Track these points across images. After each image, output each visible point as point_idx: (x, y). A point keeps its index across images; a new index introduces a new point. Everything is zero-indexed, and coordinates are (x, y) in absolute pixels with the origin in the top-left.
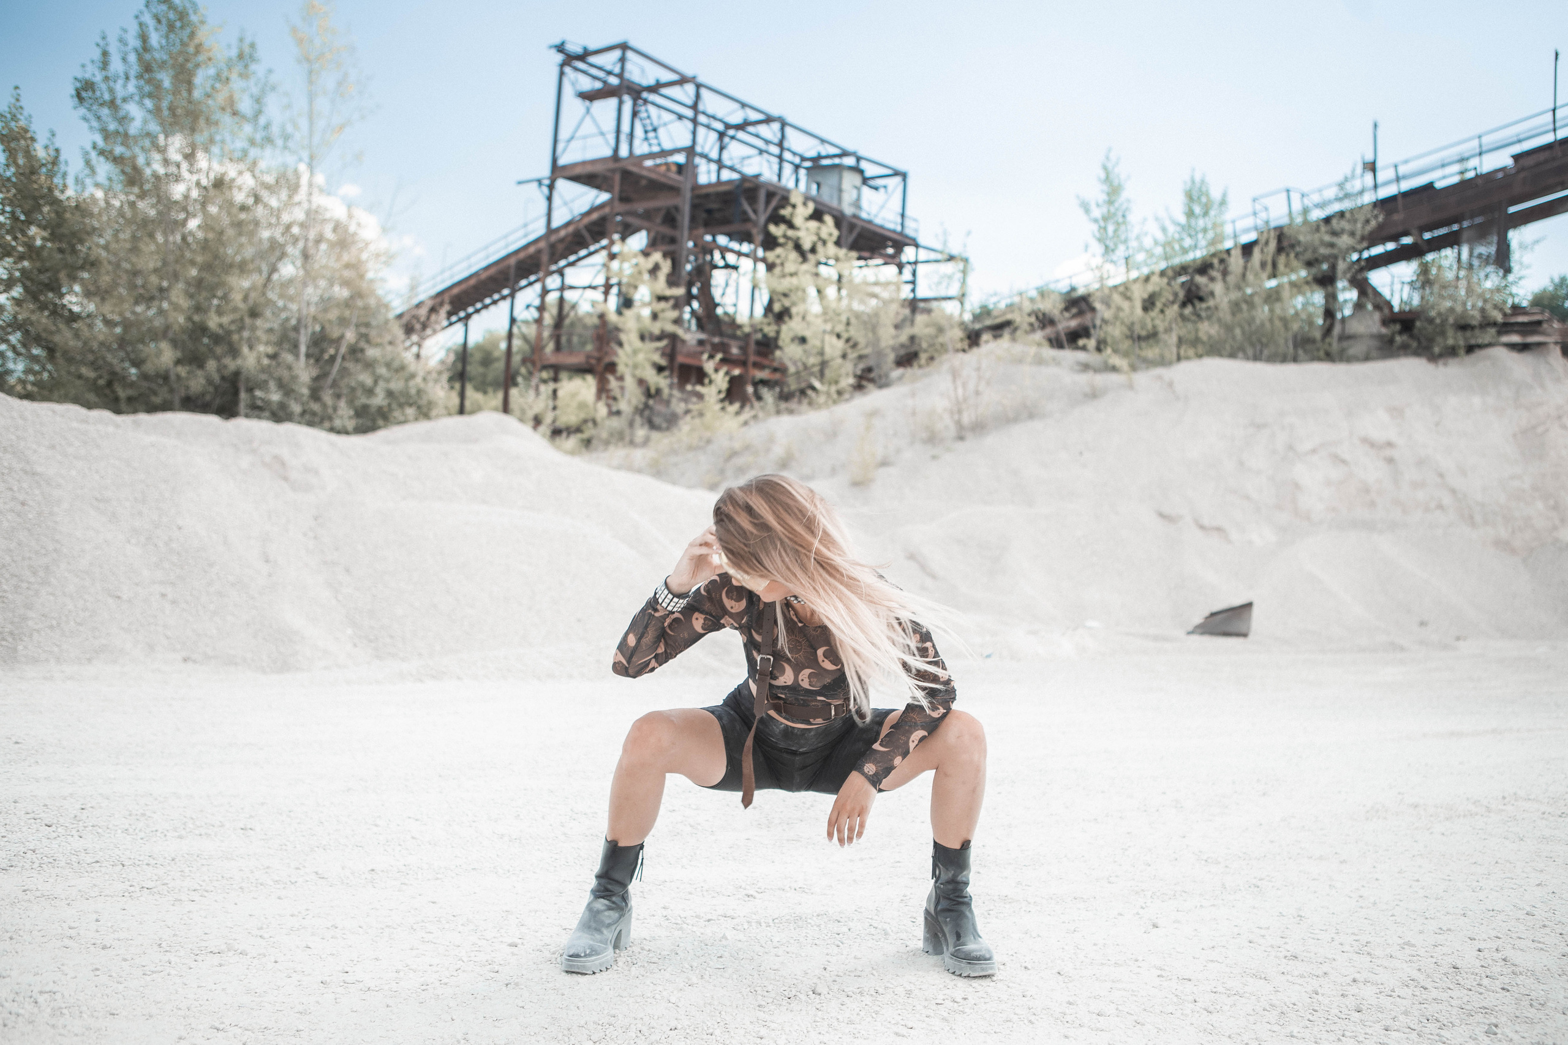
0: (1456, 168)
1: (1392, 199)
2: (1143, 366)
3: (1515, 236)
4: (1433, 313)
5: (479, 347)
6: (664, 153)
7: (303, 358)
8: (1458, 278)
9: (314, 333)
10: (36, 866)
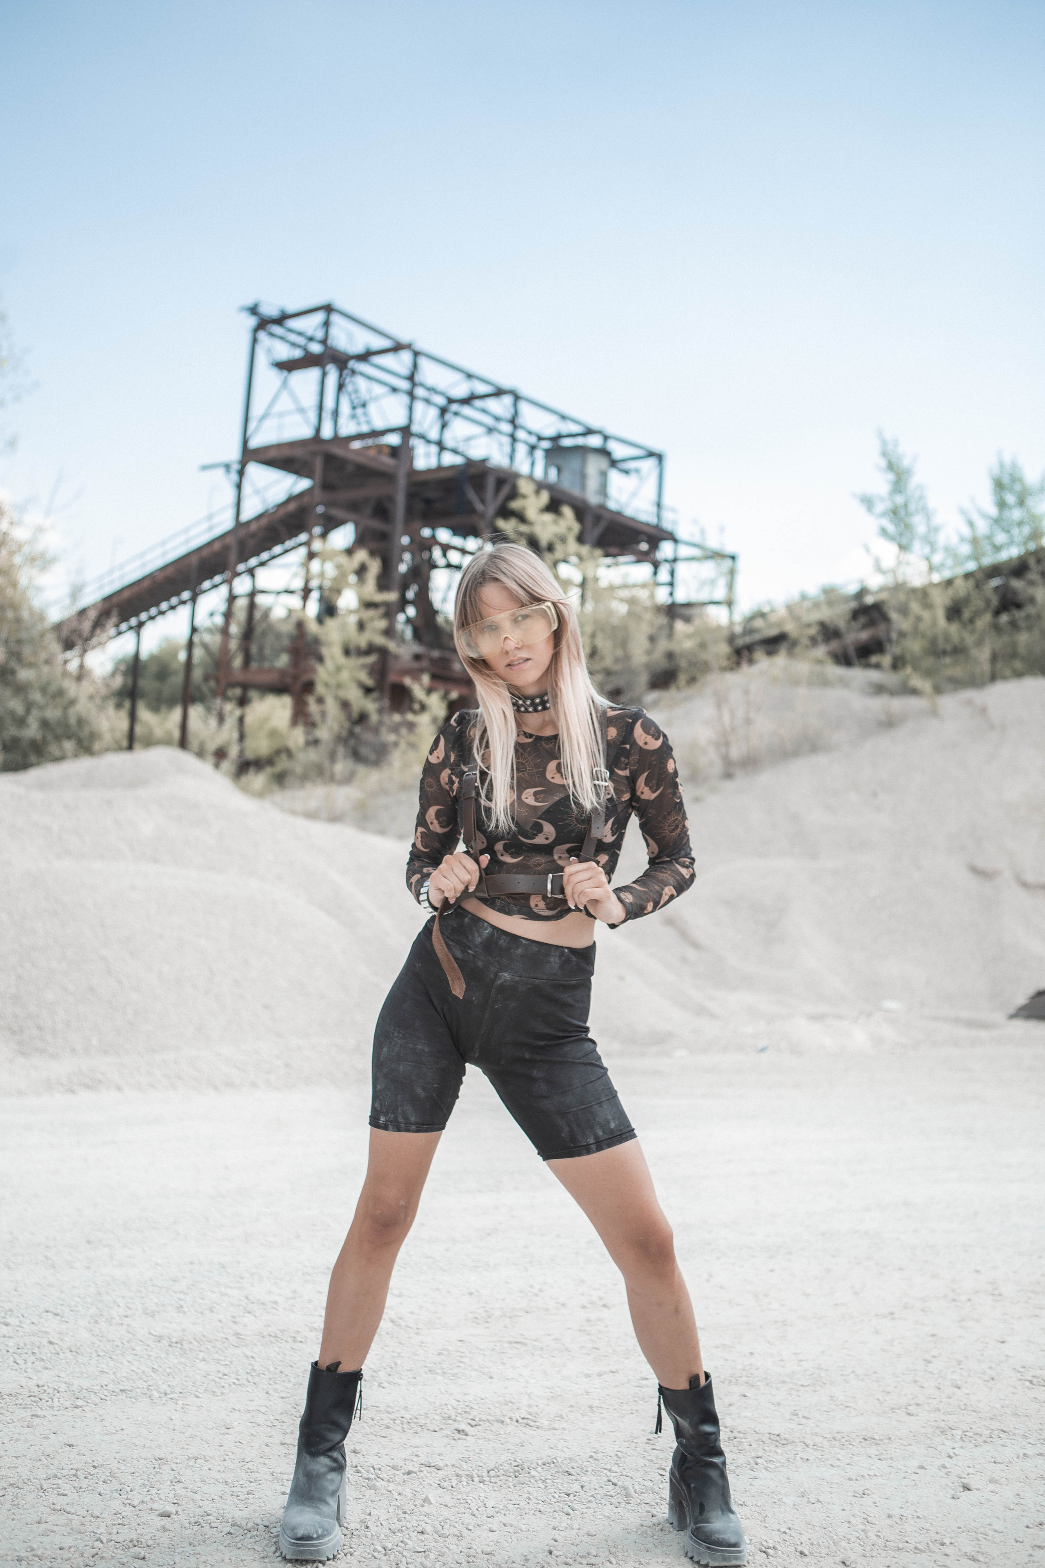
2: (950, 687)
5: (153, 659)
6: (375, 434)
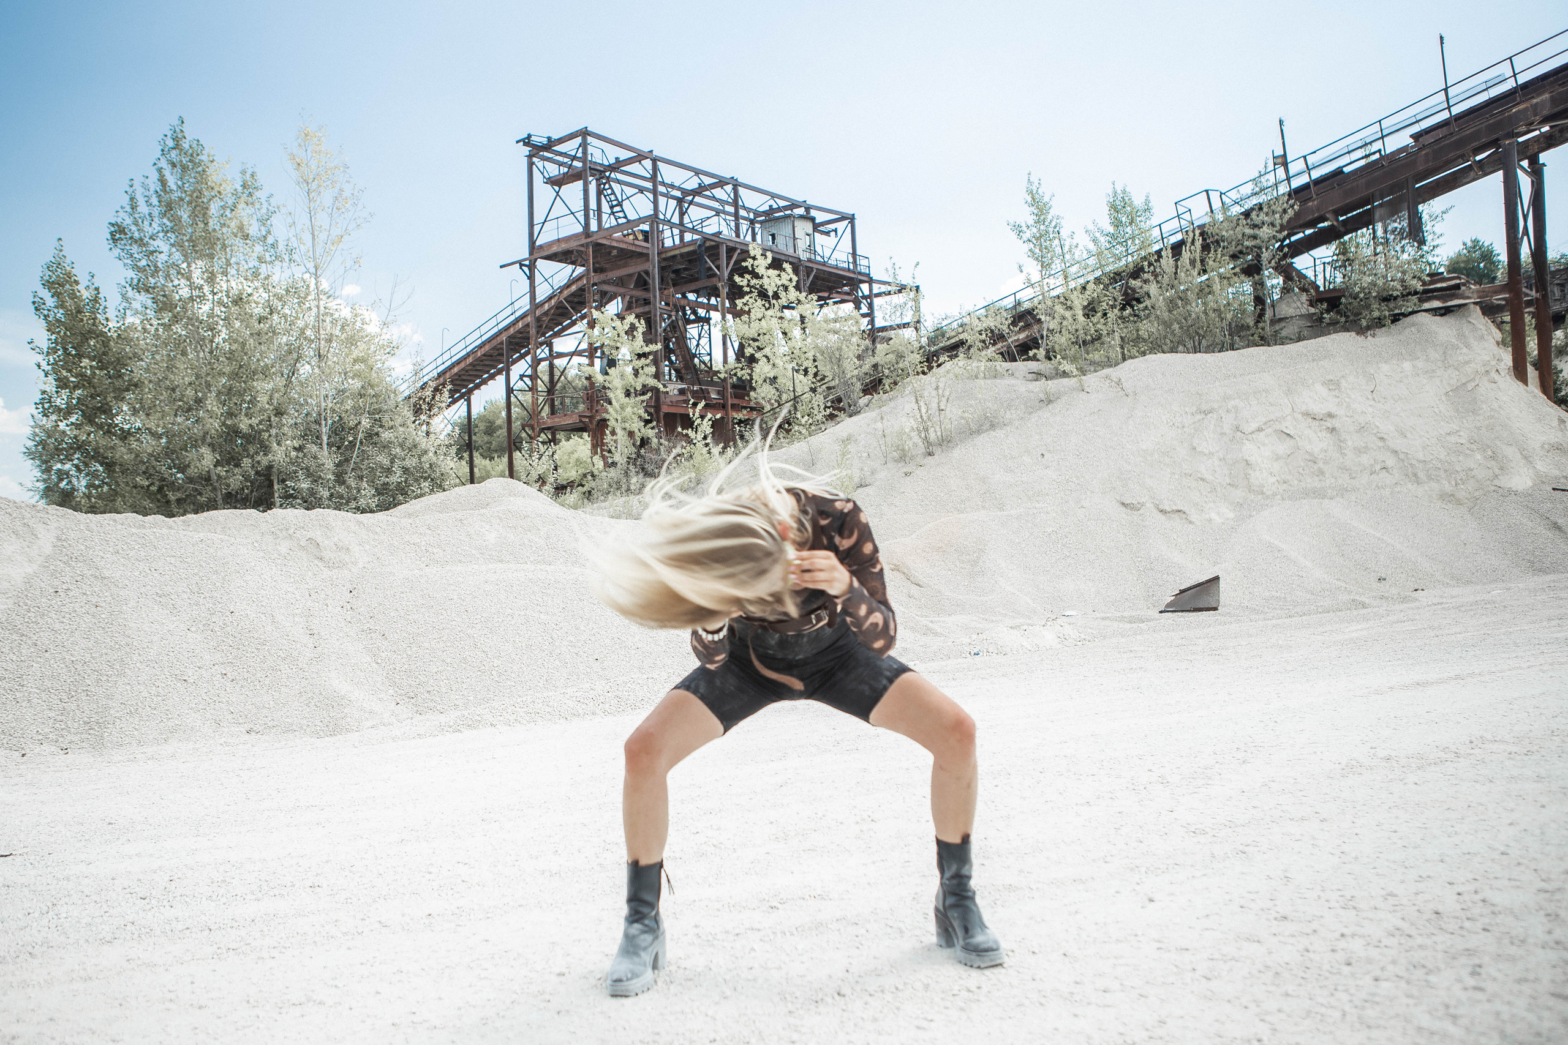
0: (1362, 152)
1: (1305, 187)
3: (1425, 209)
4: (1357, 289)
5: (481, 418)
6: (630, 224)
7: (325, 447)
8: (1376, 254)
9: (333, 423)
10: (135, 936)
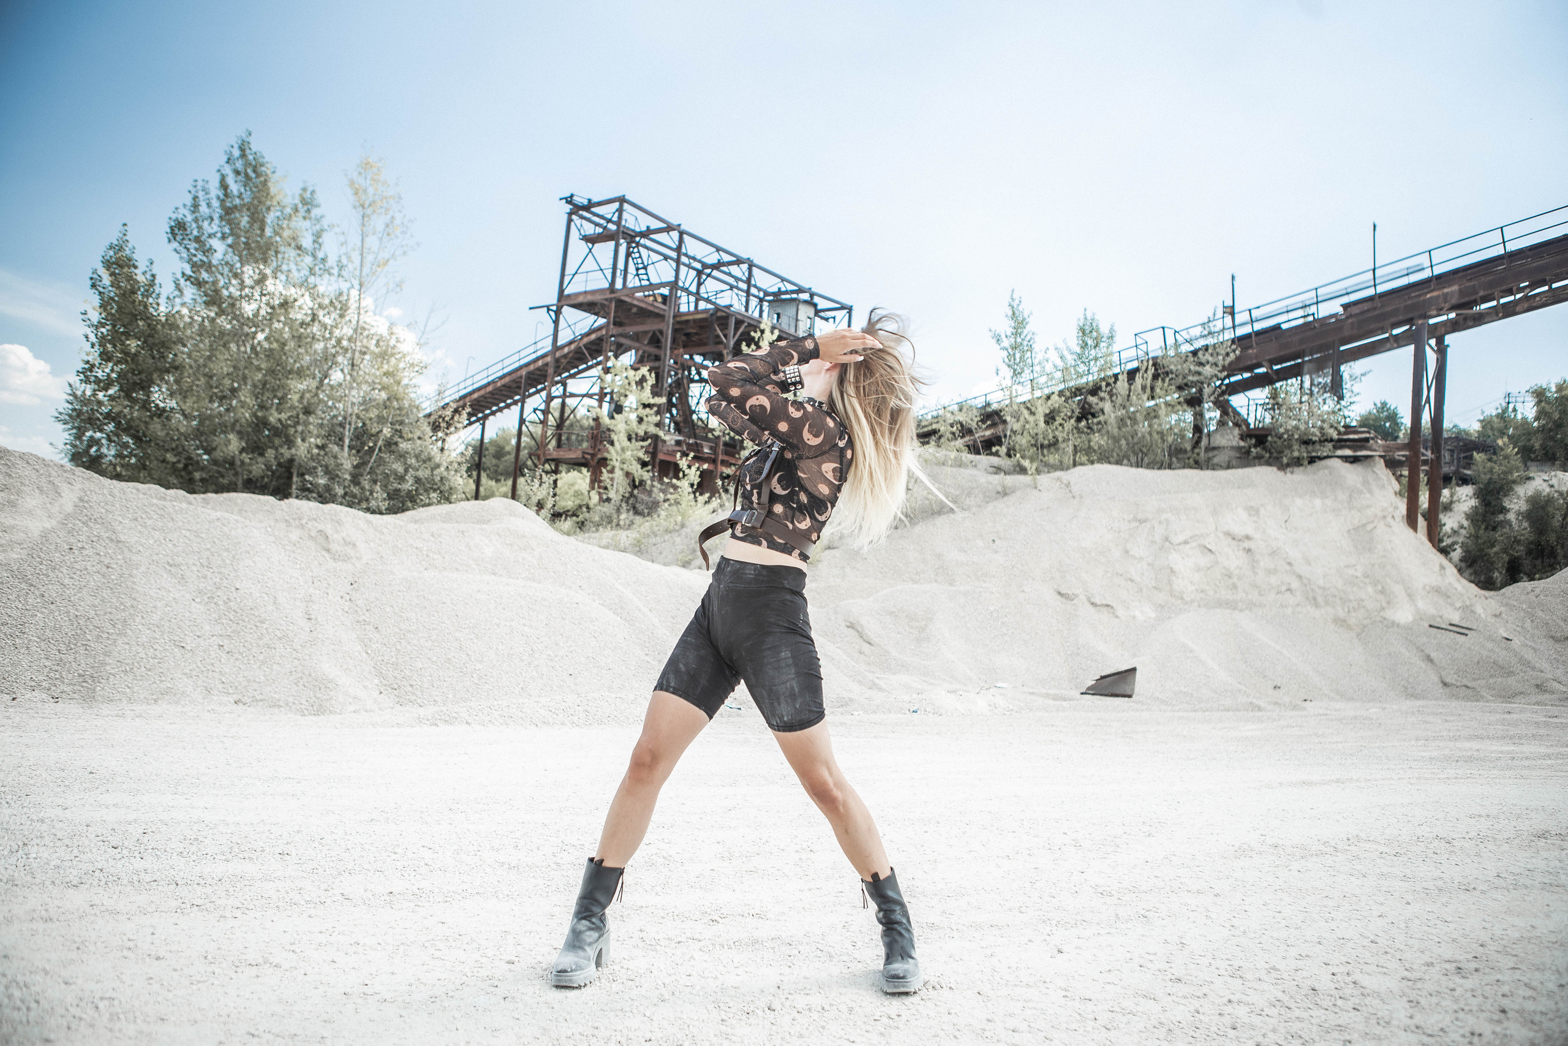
0: (1300, 313)
1: (1248, 336)
2: (1046, 470)
3: (1346, 369)
4: (1282, 430)
5: (492, 442)
6: (652, 287)
7: (346, 449)
8: (1301, 402)
9: (356, 428)
